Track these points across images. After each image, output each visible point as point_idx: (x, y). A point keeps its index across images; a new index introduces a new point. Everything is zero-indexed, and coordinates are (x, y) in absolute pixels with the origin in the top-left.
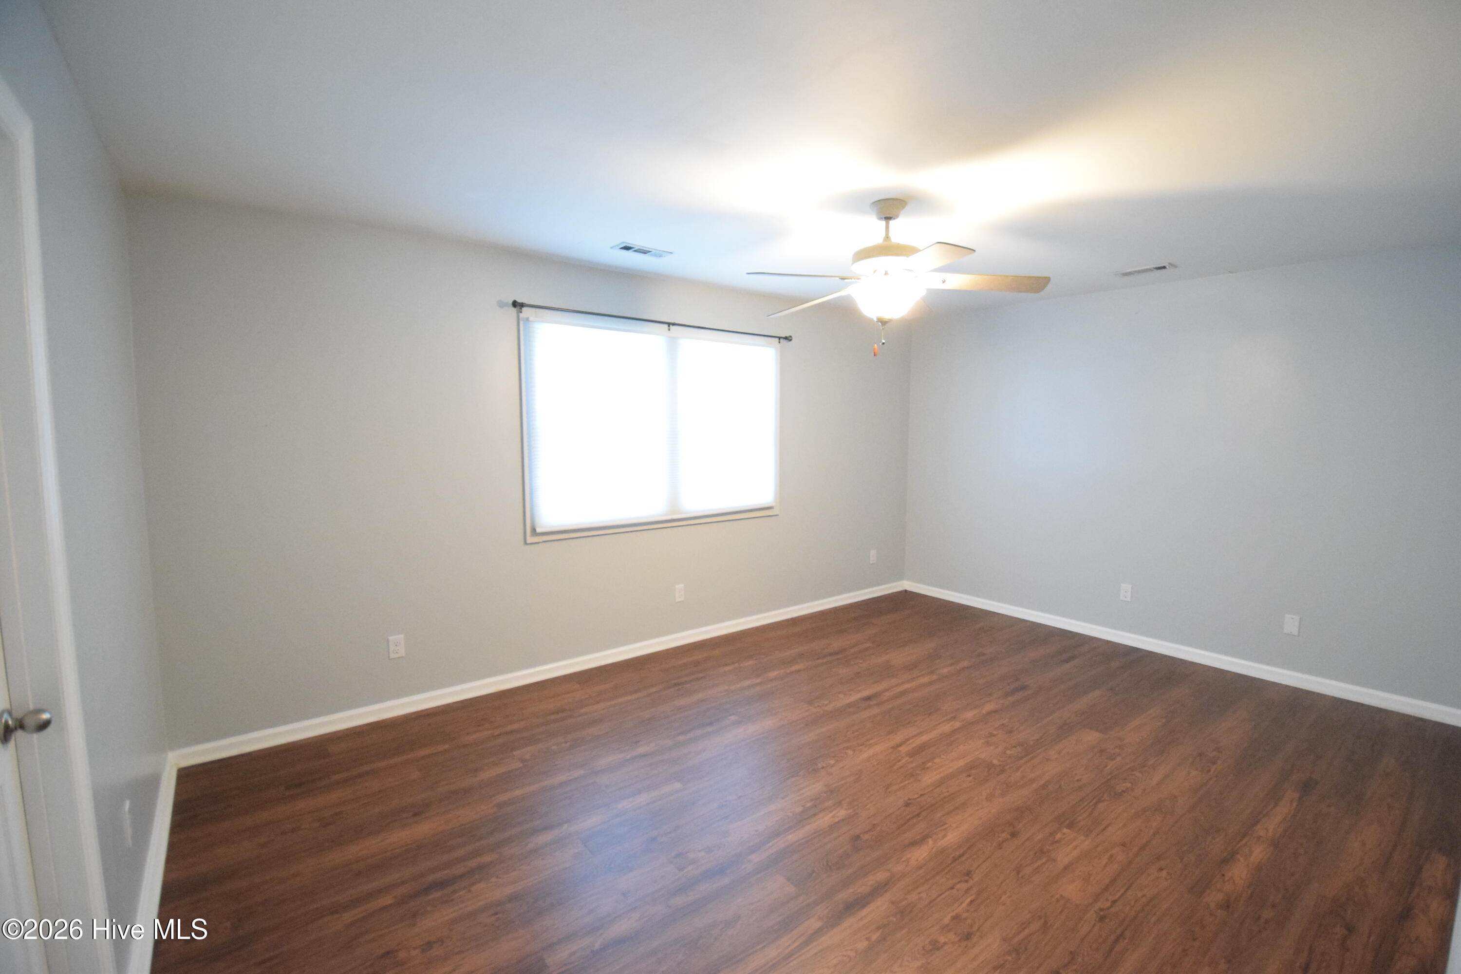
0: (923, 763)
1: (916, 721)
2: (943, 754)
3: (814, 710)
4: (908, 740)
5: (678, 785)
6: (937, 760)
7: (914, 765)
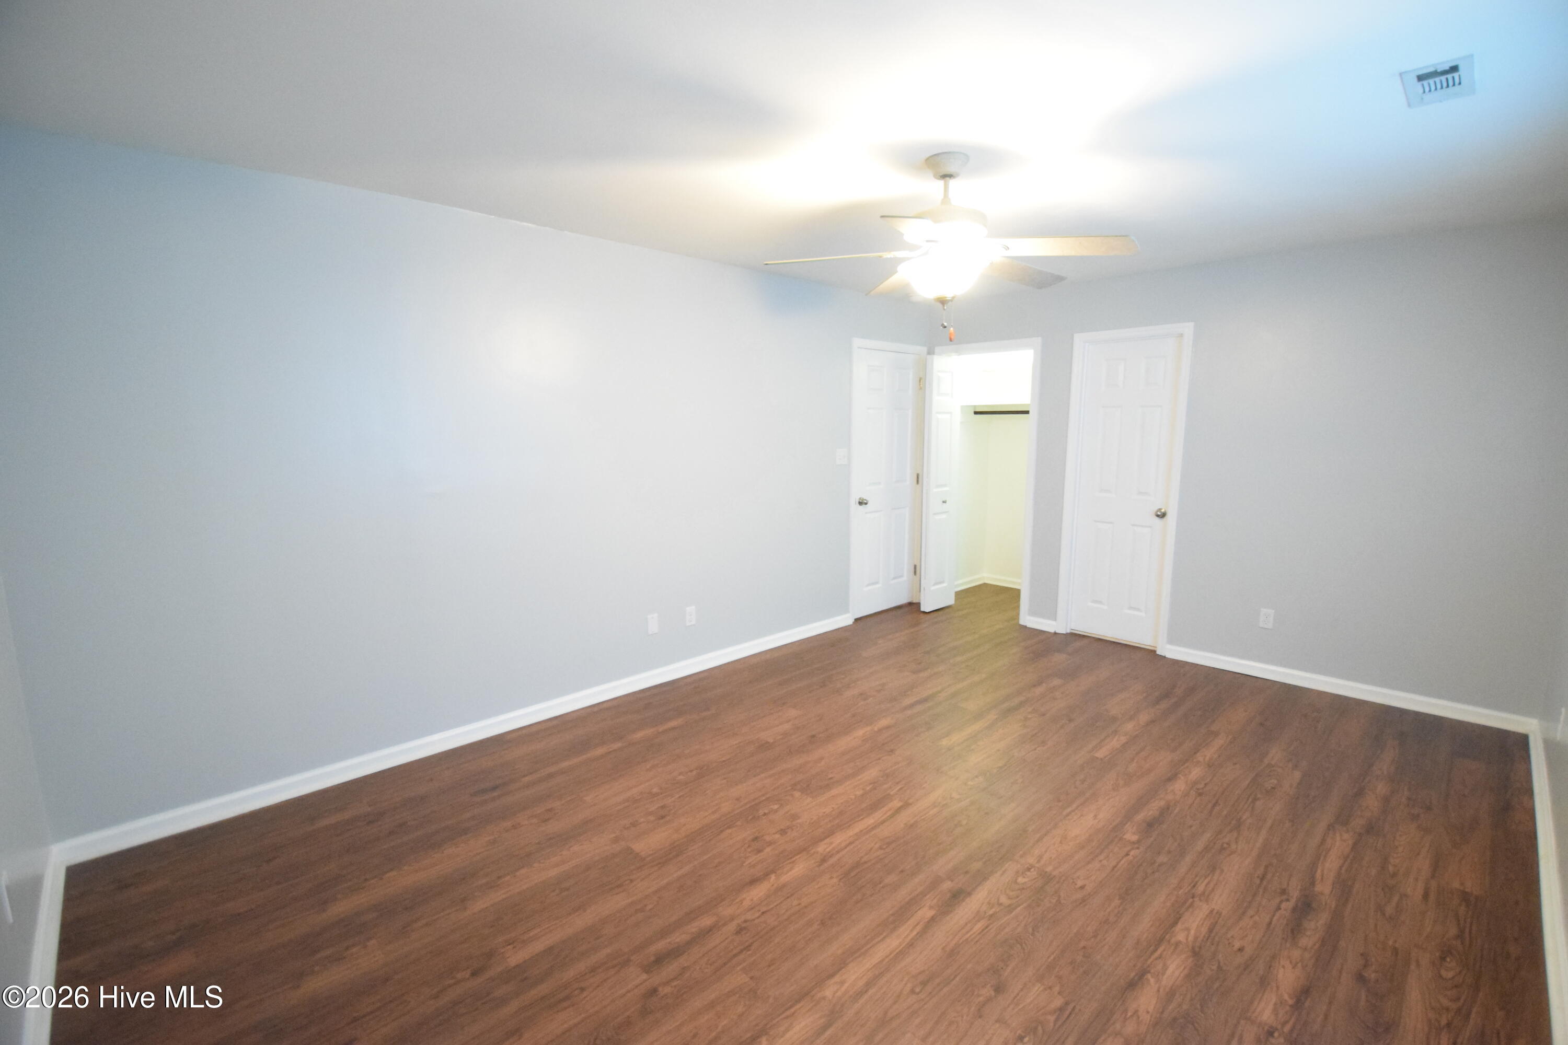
0: (875, 789)
1: (881, 848)
2: (852, 800)
3: (1031, 860)
4: (892, 816)
5: (1100, 754)
6: (859, 793)
7: (885, 786)
